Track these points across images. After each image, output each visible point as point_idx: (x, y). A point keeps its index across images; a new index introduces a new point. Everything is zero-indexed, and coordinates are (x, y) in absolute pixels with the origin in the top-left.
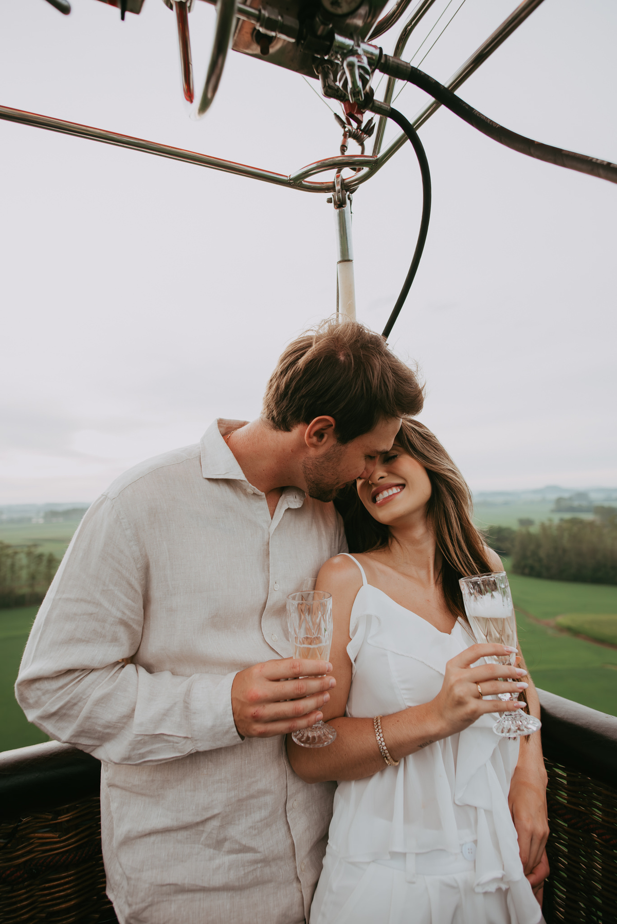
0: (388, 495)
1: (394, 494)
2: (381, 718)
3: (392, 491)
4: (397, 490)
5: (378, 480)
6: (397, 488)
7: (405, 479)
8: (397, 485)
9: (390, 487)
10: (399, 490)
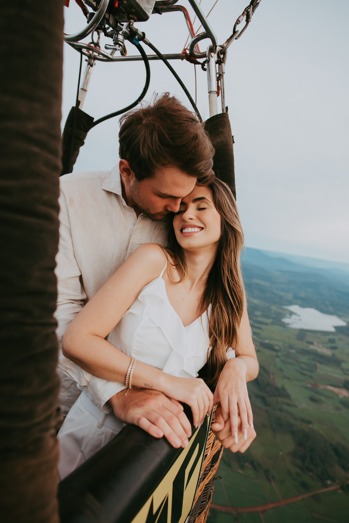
0: (191, 231)
1: (194, 232)
2: (137, 361)
3: (195, 229)
4: (198, 230)
5: (188, 219)
6: (199, 228)
7: (205, 226)
8: (199, 227)
9: (195, 226)
10: (199, 230)
